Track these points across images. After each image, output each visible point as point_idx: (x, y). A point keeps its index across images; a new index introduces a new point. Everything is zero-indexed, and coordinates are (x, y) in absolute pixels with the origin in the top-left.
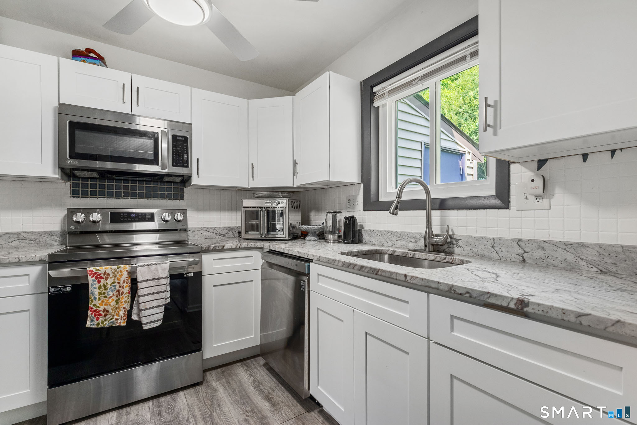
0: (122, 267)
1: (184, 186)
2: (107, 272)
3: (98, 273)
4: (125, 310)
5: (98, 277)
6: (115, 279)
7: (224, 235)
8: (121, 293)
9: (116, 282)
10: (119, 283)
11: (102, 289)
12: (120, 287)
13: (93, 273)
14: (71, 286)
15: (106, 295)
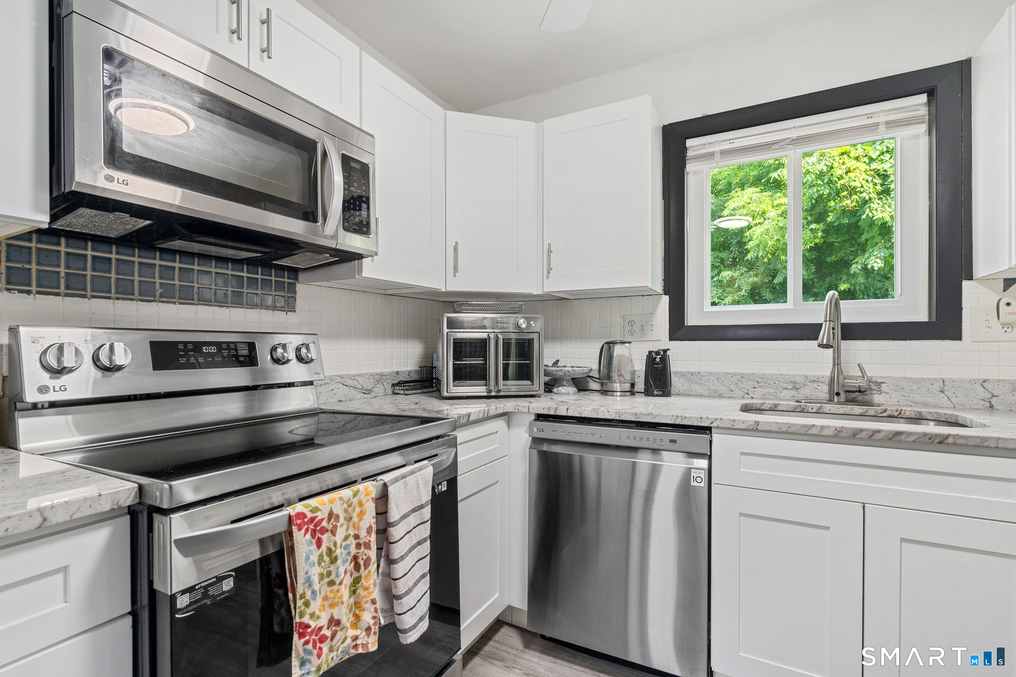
0: (362, 492)
1: (296, 279)
2: (335, 511)
3: (317, 517)
4: (376, 606)
5: (318, 528)
6: (347, 529)
7: (369, 391)
8: (362, 562)
9: (350, 535)
10: (356, 537)
11: (325, 562)
12: (358, 546)
13: (306, 520)
14: (231, 576)
15: (332, 577)
